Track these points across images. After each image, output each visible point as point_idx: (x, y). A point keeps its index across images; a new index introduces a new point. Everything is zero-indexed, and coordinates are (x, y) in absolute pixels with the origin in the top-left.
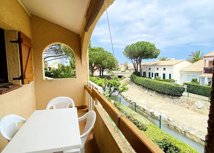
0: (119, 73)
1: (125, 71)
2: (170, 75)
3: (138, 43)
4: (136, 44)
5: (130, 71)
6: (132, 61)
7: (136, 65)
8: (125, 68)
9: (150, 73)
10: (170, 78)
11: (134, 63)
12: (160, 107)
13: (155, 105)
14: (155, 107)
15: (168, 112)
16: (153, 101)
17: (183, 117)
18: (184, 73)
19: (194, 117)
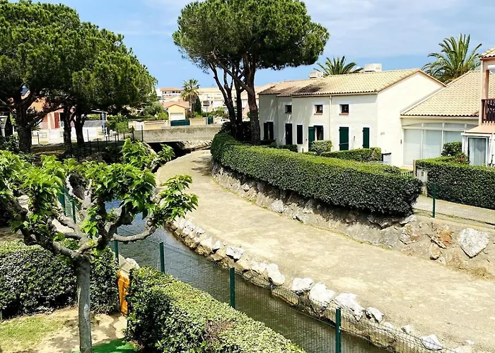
0: (163, 131)
1: (187, 123)
2: (366, 131)
5: (210, 121)
6: (216, 78)
7: (234, 93)
8: (187, 105)
9: (289, 128)
10: (366, 144)
11: (226, 86)
12: (333, 263)
13: (314, 261)
14: (315, 268)
15: (364, 284)
16: (306, 242)
17: (419, 297)
18: (417, 122)
19: (456, 294)
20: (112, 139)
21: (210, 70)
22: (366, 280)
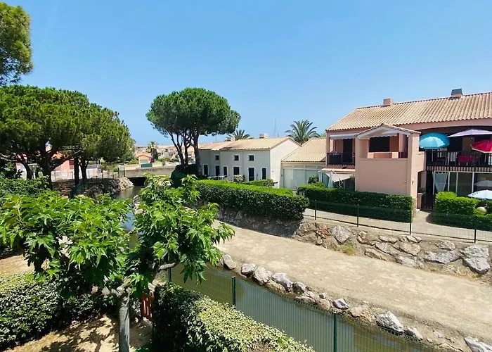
0: (137, 170)
1: (150, 165)
2: (264, 170)
3: (188, 90)
4: (183, 94)
5: (164, 164)
6: (173, 140)
7: (183, 147)
8: (150, 155)
9: (218, 168)
10: (264, 177)
11: (178, 144)
12: (264, 252)
13: (252, 250)
14: (254, 256)
15: (287, 266)
16: (242, 238)
17: (323, 272)
18: (289, 165)
19: (342, 268)
20: (105, 176)
21: (169, 135)
22: (287, 262)
